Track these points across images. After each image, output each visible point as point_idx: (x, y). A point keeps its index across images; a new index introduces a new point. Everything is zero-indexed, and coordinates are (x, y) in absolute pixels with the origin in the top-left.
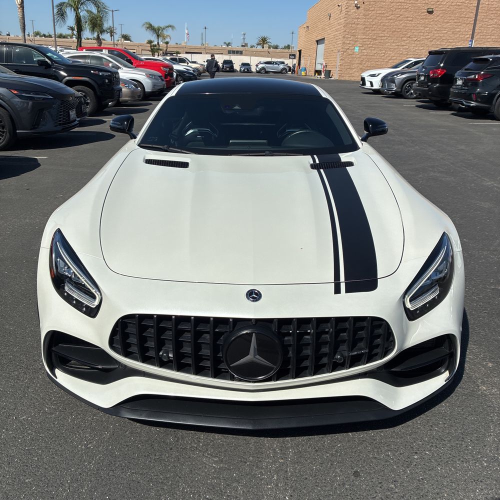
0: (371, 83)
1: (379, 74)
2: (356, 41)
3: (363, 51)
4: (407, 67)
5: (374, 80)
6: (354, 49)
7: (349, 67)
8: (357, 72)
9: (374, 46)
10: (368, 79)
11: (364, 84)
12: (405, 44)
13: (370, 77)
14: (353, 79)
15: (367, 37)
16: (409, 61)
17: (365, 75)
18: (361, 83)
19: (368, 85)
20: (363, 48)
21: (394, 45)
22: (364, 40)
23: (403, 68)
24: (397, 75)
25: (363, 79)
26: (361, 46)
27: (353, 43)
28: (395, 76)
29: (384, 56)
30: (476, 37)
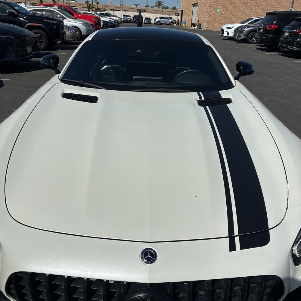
0: (228, 33)
1: (233, 27)
2: (218, 5)
3: (222, 12)
4: (251, 23)
5: (229, 31)
6: (217, 10)
7: (213, 22)
8: (218, 25)
9: (229, 9)
10: (225, 30)
11: (223, 33)
12: (249, 8)
13: (227, 29)
14: (215, 30)
15: (225, 3)
16: (252, 19)
17: (224, 27)
18: (221, 32)
19: (225, 34)
20: (222, 10)
21: (242, 8)
22: (223, 5)
23: (248, 24)
24: (244, 28)
25: (222, 30)
26: (221, 8)
27: (216, 6)
28: (243, 29)
29: (235, 15)
30: (294, 5)
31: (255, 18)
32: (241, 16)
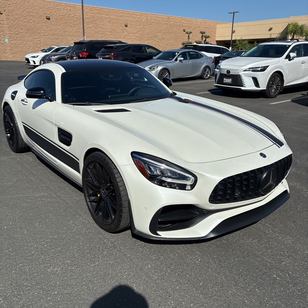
0: (34, 62)
1: (37, 56)
2: (5, 35)
3: (11, 42)
4: (54, 51)
5: (35, 59)
6: (5, 40)
7: (4, 52)
8: (10, 55)
9: (18, 38)
10: (31, 59)
11: (29, 62)
12: (37, 38)
13: (32, 58)
14: (8, 60)
15: (12, 33)
16: (54, 48)
18: (26, 62)
19: (32, 63)
20: (11, 40)
21: (31, 38)
22: (10, 34)
23: (52, 52)
25: (27, 59)
26: (9, 38)
27: (3, 36)
28: (51, 57)
30: (85, 34)
31: (57, 47)
32: (32, 45)
